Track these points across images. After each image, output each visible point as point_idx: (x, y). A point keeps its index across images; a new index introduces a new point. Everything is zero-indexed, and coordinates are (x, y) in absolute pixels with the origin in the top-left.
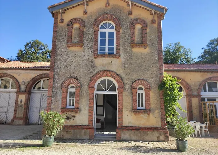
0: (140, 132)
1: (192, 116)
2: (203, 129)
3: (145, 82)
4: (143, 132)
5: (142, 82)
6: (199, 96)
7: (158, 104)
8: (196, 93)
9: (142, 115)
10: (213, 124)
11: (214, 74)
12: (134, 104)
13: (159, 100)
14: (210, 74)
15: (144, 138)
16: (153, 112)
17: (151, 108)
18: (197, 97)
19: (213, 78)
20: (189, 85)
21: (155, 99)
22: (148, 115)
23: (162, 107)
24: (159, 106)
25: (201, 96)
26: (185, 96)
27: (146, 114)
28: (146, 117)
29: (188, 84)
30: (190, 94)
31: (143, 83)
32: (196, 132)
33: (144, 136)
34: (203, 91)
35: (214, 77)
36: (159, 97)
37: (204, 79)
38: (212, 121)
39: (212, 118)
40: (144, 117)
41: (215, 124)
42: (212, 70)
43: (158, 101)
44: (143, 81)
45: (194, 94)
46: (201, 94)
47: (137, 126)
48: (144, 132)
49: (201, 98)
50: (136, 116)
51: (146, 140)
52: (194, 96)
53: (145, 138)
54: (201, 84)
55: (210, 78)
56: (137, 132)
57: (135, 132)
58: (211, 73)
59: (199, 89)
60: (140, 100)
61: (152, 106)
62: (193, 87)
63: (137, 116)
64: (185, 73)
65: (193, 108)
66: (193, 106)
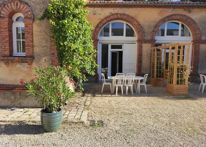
0: (14, 94)
1: (141, 67)
2: (139, 84)
3: (22, 6)
4: (18, 93)
5: (17, 5)
6: (152, 41)
7: (46, 47)
8: (149, 38)
9: (18, 65)
10: (160, 77)
11: (176, 10)
12: (3, 47)
13: (49, 40)
14: (171, 11)
15: (20, 103)
16: (39, 61)
17: (35, 54)
18: (149, 43)
19: (174, 17)
20: (141, 27)
21: (42, 37)
22: (29, 66)
23: (53, 52)
24: (49, 50)
25: (155, 40)
26: (136, 42)
27: (26, 64)
28: (26, 70)
29: (140, 25)
30: (142, 38)
31: (20, 7)
32: (127, 88)
33: (20, 99)
34: (161, 35)
35: (175, 15)
36: (49, 34)
37: (162, 18)
38: (160, 73)
39: (160, 69)
40: (22, 68)
41: (163, 77)
42: (174, 5)
43: (47, 41)
44: (19, 4)
45: (146, 38)
46: (155, 39)
47: (10, 84)
48: (20, 93)
49: (155, 44)
50: (8, 66)
51: (23, 105)
52: (146, 42)
53: (22, 103)
54: (157, 25)
55: (171, 16)
56: (8, 93)
57: (4, 94)
58: (172, 9)
59: (153, 31)
60: (21, 40)
61: (37, 50)
62: (146, 29)
63: (10, 67)
64: (138, 9)
65: (143, 57)
66: (143, 54)
